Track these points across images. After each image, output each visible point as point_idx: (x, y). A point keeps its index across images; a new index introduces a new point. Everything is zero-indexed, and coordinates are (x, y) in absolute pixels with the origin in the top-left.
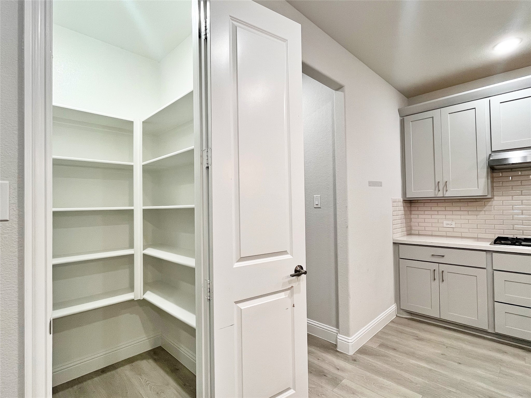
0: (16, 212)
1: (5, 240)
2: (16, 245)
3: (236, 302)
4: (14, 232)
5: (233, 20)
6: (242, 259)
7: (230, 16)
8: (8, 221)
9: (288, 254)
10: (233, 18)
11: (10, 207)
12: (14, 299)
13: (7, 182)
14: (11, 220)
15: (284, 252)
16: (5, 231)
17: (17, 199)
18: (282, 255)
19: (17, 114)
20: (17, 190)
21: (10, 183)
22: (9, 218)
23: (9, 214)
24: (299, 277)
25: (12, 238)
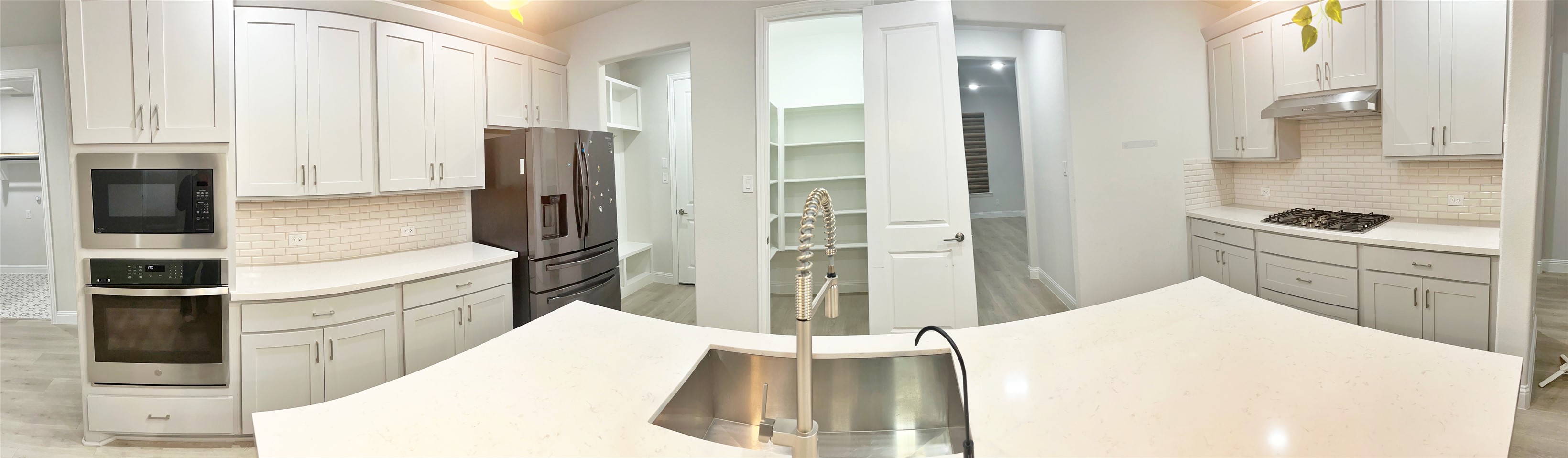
3: (891, 253)
5: (884, 30)
6: (892, 223)
7: (880, 29)
9: (946, 223)
10: (882, 29)
15: (942, 221)
18: (937, 223)
24: (960, 243)
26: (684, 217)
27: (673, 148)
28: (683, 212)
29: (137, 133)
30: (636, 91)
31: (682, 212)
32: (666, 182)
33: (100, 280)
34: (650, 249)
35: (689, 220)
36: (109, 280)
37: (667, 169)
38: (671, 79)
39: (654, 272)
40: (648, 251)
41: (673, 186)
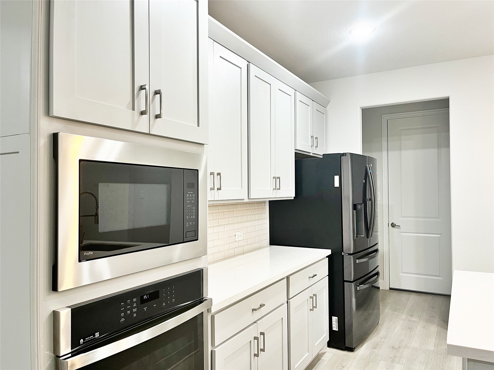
29: (136, 119)
33: (84, 340)
36: (97, 335)
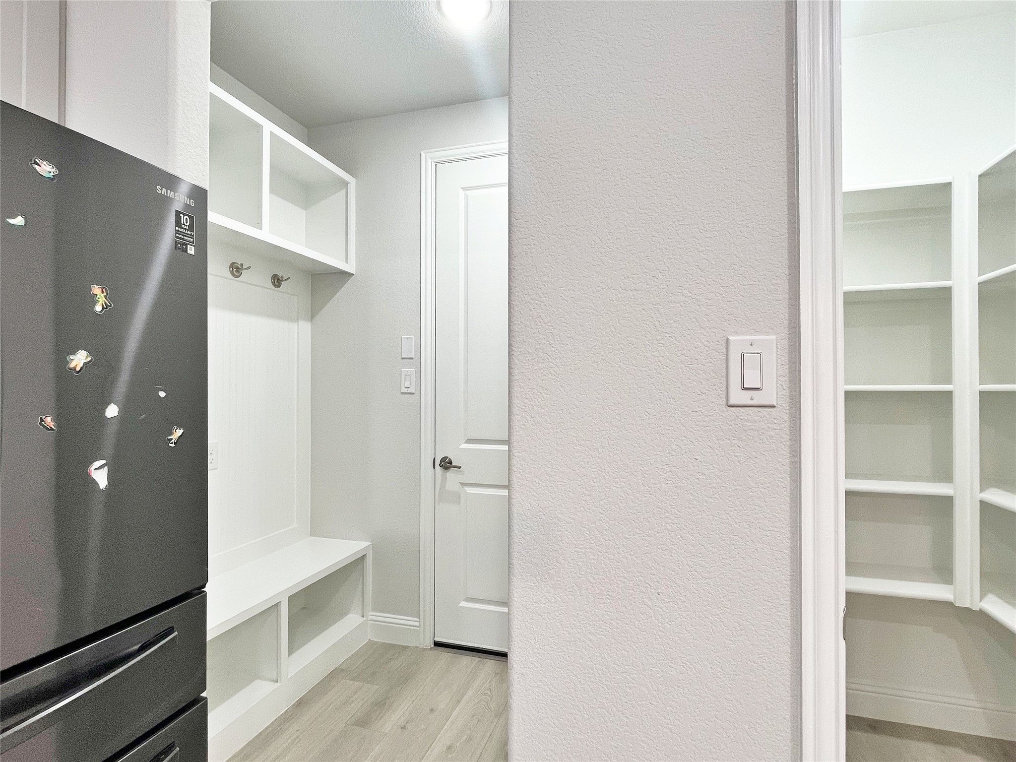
0: (787, 393)
1: (771, 440)
2: (786, 451)
4: (784, 429)
8: (774, 407)
11: (777, 382)
12: (785, 551)
13: (774, 337)
14: (779, 406)
16: (772, 426)
17: (787, 367)
19: (786, 210)
20: (787, 351)
21: (777, 338)
22: (777, 404)
23: (777, 395)
25: (781, 439)
26: (451, 474)
27: (429, 314)
28: (451, 463)
30: (346, 184)
31: (447, 464)
32: (409, 390)
34: (364, 557)
35: (464, 484)
37: (414, 360)
38: (429, 161)
39: (372, 615)
40: (359, 562)
41: (426, 398)
